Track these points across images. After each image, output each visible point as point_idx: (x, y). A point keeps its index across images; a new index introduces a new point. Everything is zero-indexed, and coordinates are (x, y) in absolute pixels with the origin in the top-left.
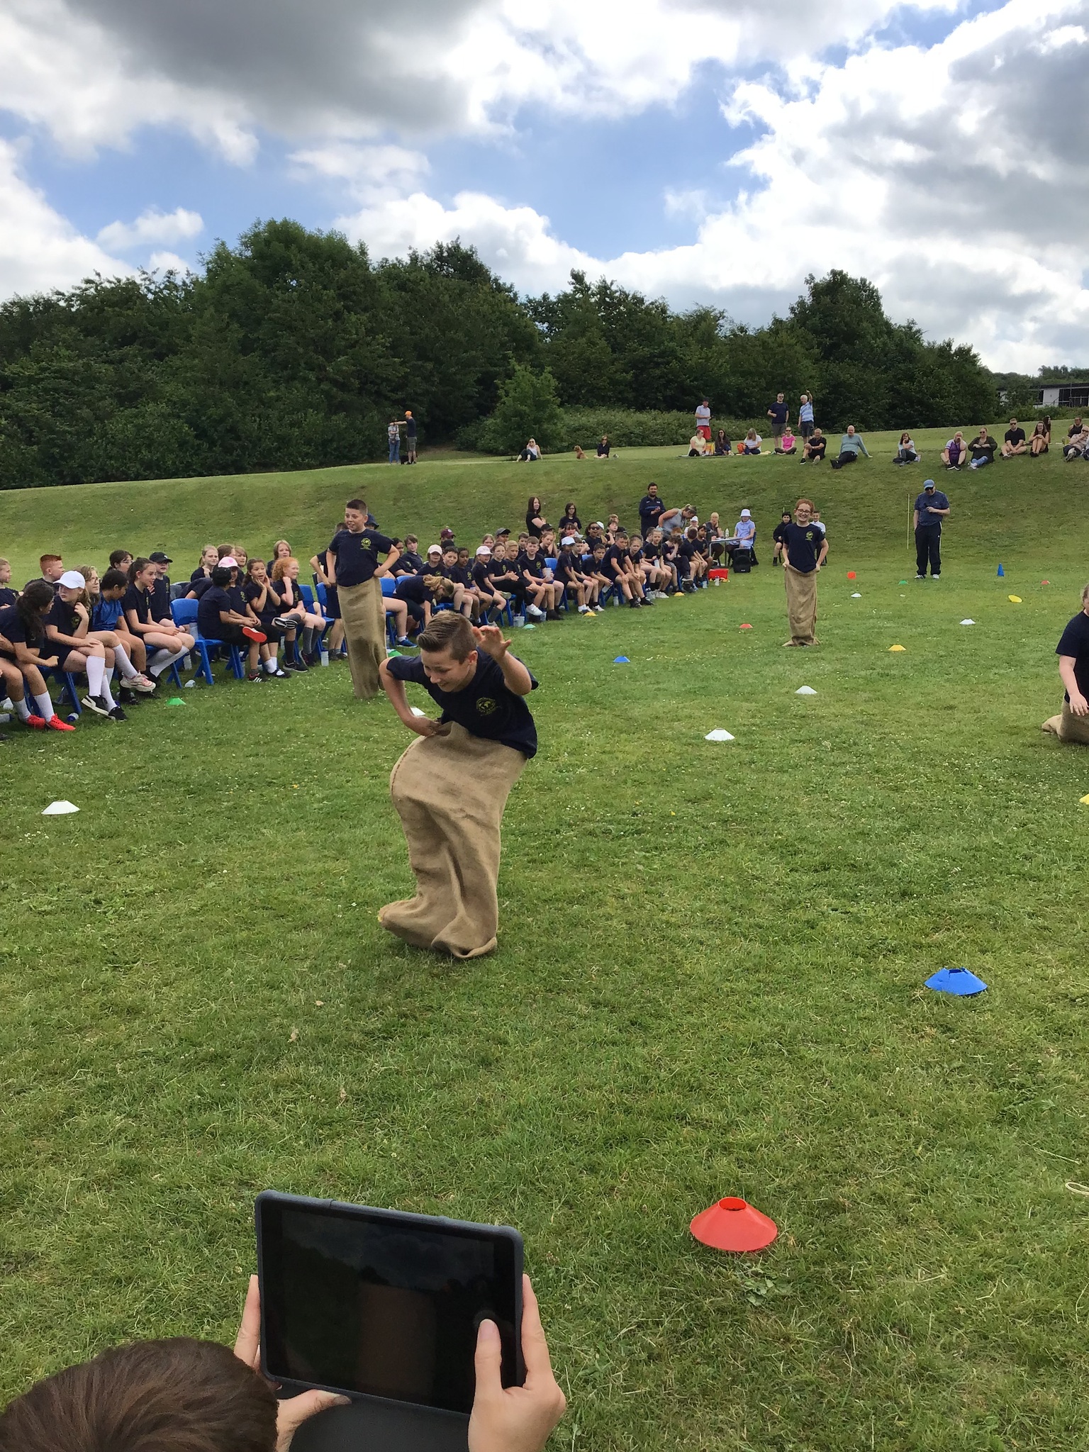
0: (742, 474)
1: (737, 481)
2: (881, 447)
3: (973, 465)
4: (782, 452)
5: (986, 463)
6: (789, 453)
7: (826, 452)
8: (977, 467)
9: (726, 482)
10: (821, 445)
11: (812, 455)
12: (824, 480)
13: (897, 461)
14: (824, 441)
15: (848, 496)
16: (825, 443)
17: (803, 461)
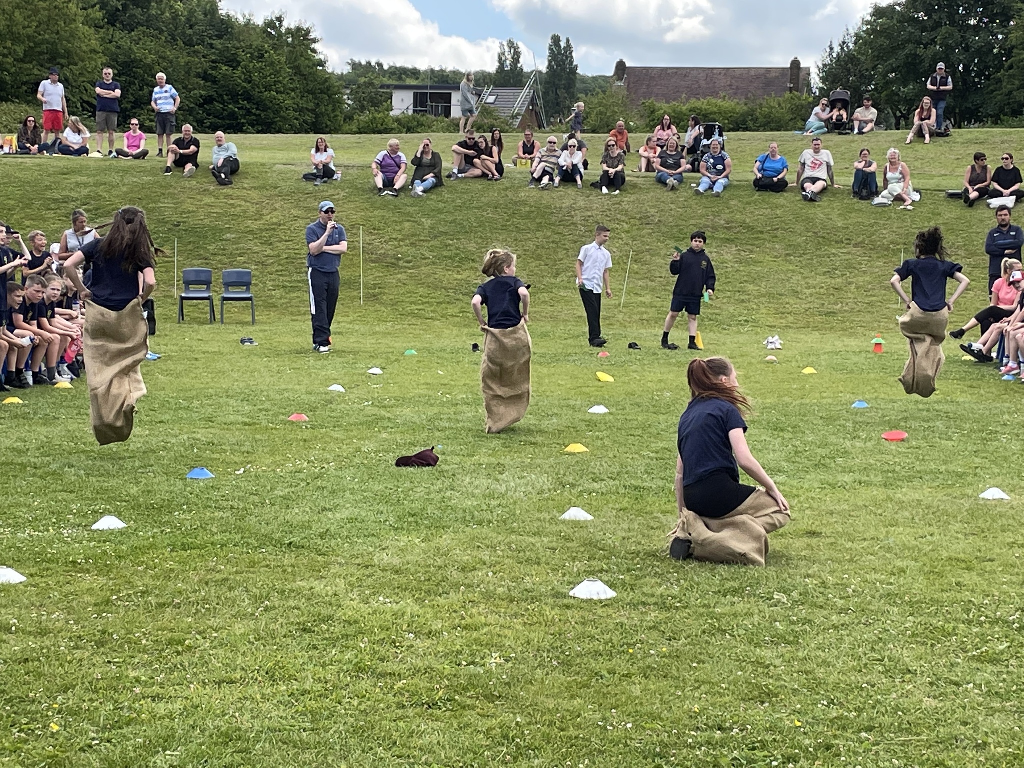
0: (78, 185)
1: (73, 194)
2: (281, 156)
3: (419, 189)
4: (126, 155)
5: (435, 186)
6: (137, 157)
7: (199, 160)
8: (424, 192)
9: (57, 196)
10: (193, 148)
11: (181, 162)
12: (208, 200)
13: (308, 177)
14: (197, 143)
15: (254, 226)
16: (198, 146)
17: (168, 170)
